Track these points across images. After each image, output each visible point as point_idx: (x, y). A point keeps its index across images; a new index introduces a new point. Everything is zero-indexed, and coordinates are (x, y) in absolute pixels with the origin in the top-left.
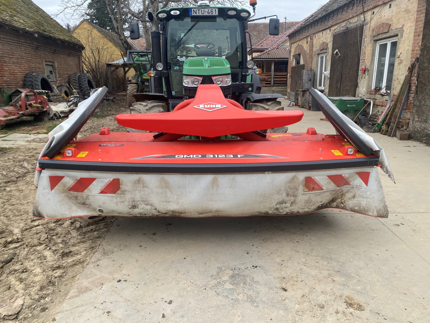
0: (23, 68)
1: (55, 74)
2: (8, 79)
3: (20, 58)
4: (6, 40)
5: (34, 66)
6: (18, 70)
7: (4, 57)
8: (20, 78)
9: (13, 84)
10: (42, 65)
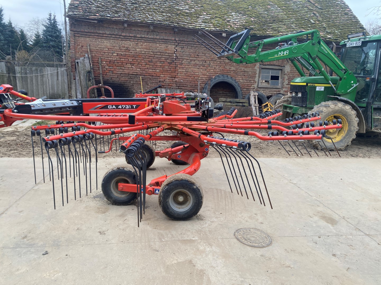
0: (212, 71)
1: (283, 80)
2: (182, 81)
3: (210, 61)
4: (187, 43)
5: (233, 68)
6: (202, 72)
7: (181, 60)
8: (202, 81)
9: (188, 86)
10: (251, 69)
